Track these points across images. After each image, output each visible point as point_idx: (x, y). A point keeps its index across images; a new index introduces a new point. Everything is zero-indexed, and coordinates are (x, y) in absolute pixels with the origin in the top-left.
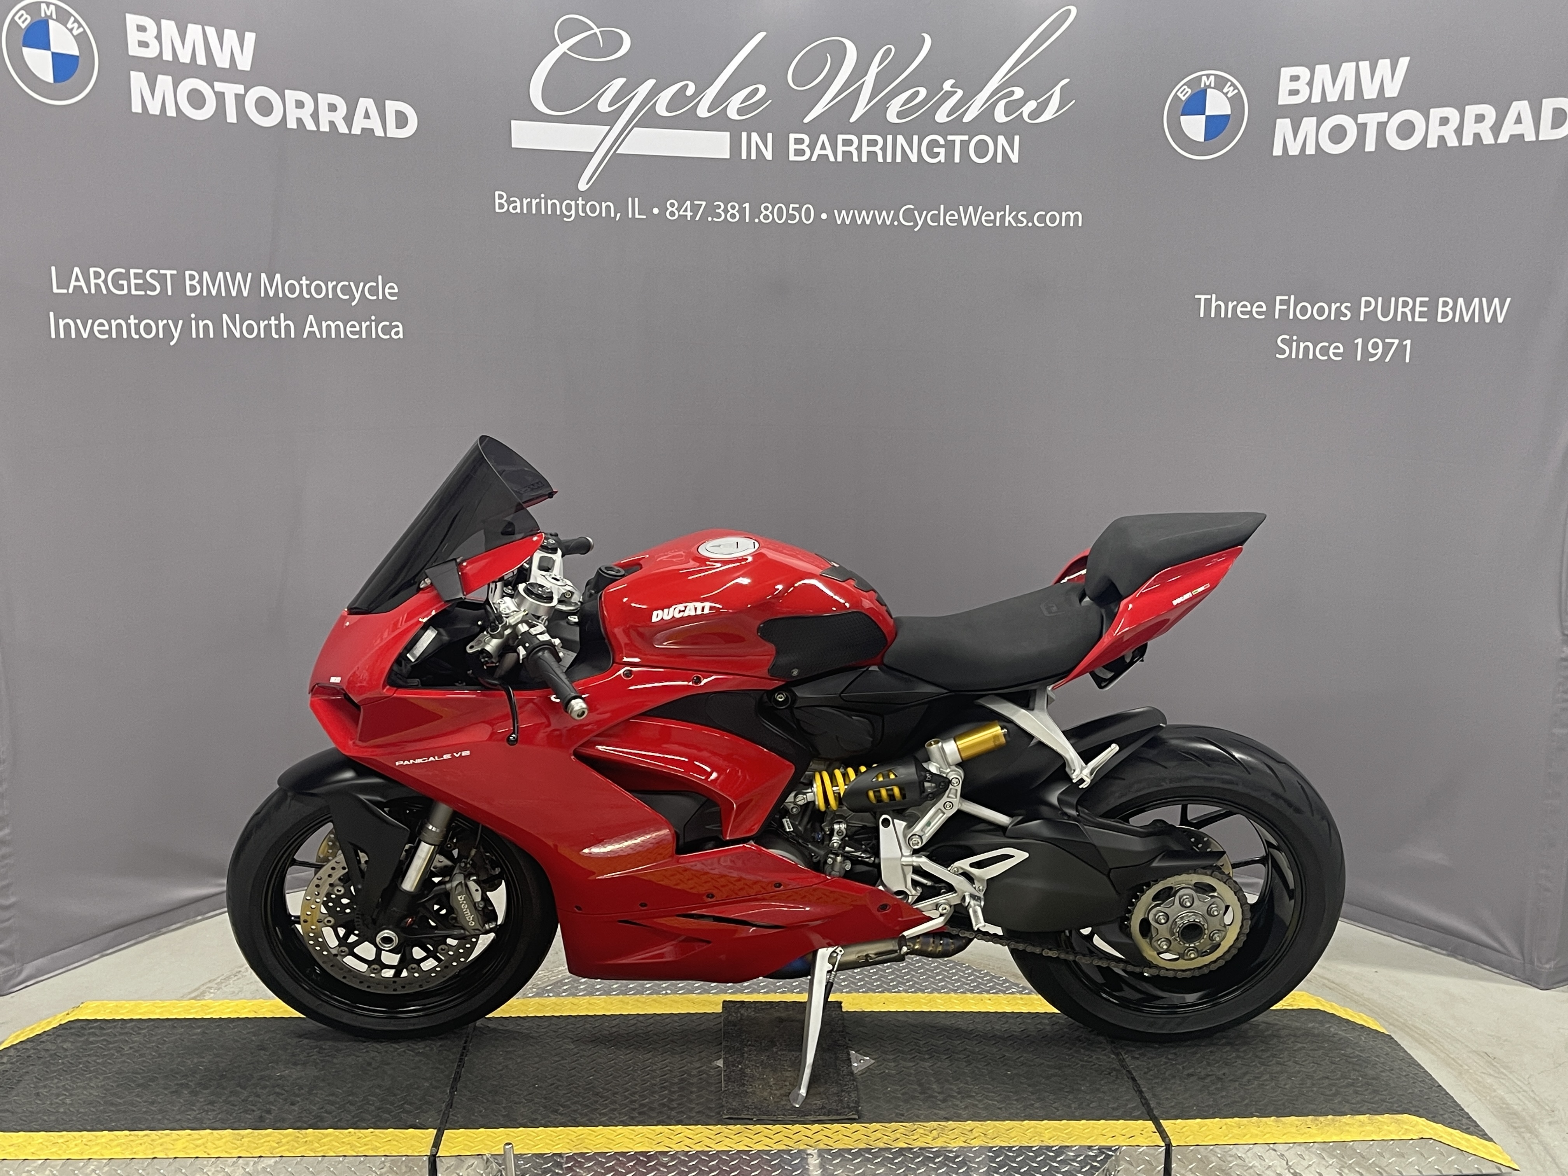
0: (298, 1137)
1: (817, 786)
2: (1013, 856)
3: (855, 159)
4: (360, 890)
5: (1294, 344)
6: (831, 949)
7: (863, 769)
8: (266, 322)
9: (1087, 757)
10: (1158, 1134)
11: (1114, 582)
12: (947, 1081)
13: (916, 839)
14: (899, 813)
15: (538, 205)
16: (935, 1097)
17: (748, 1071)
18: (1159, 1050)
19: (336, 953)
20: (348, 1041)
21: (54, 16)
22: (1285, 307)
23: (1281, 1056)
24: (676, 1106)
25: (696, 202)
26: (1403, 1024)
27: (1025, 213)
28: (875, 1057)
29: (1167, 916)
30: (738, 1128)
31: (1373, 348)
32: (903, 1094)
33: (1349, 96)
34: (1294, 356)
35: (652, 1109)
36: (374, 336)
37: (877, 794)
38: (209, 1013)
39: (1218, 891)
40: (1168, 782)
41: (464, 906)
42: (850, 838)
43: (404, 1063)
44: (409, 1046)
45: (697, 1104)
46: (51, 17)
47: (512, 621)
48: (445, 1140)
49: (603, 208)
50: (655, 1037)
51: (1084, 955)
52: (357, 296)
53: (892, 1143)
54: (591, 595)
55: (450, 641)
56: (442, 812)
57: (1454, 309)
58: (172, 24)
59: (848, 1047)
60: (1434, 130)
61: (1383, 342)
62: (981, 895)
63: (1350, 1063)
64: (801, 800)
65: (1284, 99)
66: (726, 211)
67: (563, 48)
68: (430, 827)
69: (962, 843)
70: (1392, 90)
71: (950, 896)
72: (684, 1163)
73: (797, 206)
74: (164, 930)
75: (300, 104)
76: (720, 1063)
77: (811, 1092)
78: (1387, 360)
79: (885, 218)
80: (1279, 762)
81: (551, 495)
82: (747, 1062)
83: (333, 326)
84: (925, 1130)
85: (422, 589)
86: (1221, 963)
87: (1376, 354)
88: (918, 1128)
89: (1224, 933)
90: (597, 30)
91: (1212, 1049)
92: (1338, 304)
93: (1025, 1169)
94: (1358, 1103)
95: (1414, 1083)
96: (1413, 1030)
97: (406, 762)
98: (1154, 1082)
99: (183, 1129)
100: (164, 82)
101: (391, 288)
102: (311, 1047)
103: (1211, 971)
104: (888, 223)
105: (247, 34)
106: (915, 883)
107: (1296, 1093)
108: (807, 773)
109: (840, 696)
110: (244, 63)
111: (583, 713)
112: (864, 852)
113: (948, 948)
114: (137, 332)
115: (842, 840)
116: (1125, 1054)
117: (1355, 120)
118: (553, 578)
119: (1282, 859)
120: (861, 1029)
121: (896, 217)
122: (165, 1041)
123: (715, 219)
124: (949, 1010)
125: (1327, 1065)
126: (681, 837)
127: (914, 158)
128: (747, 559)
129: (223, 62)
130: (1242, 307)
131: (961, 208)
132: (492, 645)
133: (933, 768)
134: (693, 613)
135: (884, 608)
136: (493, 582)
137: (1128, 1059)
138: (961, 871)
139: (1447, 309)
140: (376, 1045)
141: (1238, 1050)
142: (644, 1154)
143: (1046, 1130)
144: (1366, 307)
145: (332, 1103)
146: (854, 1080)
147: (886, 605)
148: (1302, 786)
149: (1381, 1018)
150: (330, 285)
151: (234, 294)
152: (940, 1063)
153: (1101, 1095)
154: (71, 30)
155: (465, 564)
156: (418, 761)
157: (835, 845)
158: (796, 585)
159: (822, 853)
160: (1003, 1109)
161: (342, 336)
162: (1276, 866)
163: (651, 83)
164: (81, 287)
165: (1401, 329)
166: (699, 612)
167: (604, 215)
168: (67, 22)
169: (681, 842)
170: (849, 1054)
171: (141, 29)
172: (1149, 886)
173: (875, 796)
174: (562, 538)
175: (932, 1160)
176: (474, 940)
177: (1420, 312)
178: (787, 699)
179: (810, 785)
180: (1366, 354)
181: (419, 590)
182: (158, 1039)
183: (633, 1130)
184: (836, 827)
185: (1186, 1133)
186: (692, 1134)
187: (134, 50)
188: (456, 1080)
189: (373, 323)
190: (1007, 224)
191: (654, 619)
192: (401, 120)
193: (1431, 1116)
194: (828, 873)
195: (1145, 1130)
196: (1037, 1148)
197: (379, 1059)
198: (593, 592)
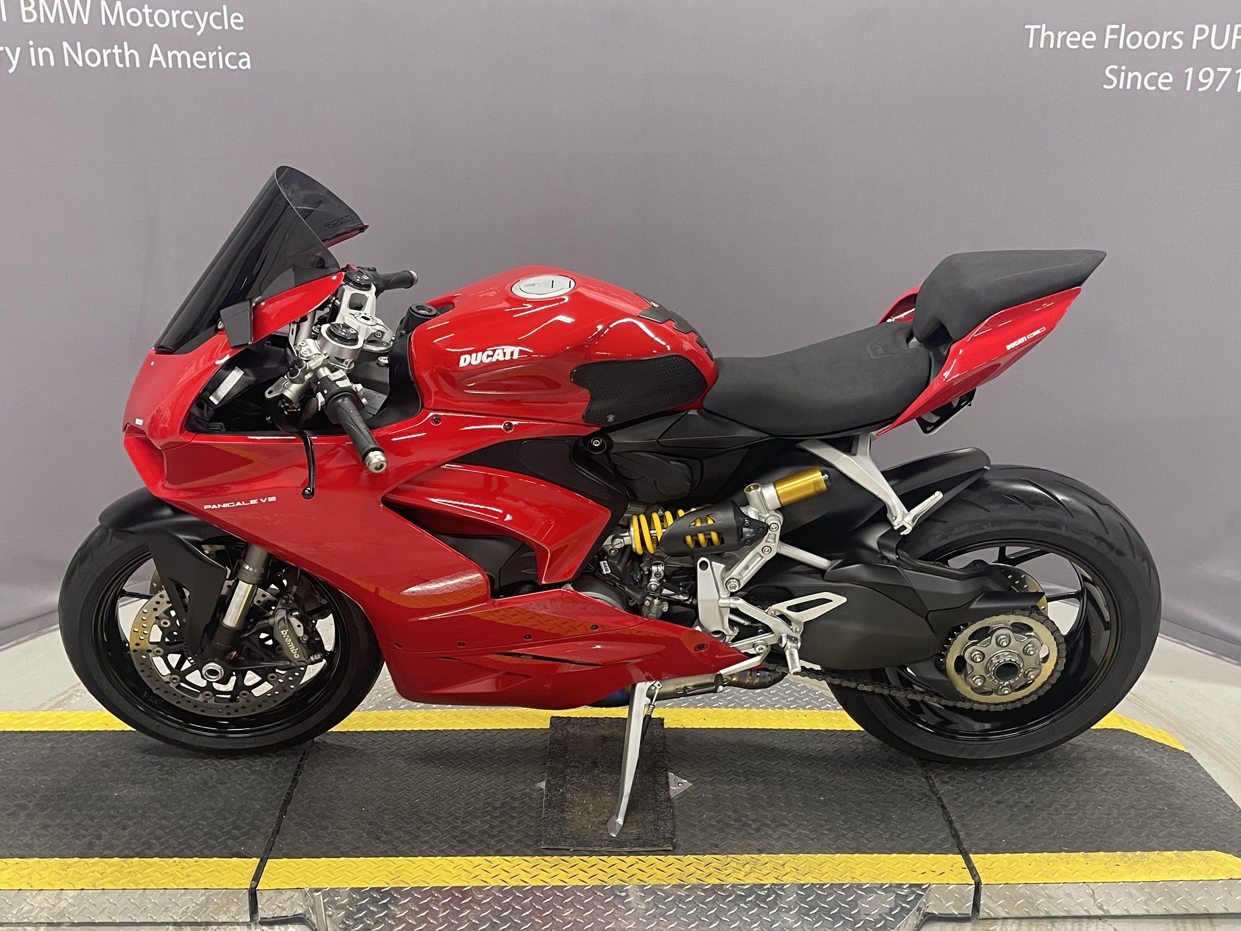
0: (123, 867)
1: (634, 529)
2: (831, 601)
4: (185, 624)
5: (1123, 74)
6: (649, 684)
7: (681, 513)
8: (109, 51)
9: (910, 501)
10: (967, 870)
11: (943, 322)
12: (762, 807)
13: (733, 583)
14: (718, 557)
16: (749, 826)
17: (568, 796)
18: (968, 774)
19: (168, 680)
20: (188, 758)
22: (1115, 37)
23: (1088, 781)
24: (496, 833)
26: (1200, 738)
28: (692, 779)
29: (983, 655)
30: (555, 860)
31: (1204, 78)
32: (718, 822)
34: (1121, 87)
35: (472, 837)
36: (221, 66)
37: (695, 538)
38: (62, 726)
39: (1034, 630)
40: (990, 525)
41: (288, 640)
42: (668, 580)
43: (238, 782)
44: (247, 763)
45: (517, 832)
47: (312, 365)
48: (266, 871)
50: (483, 755)
51: (899, 690)
52: (203, 26)
53: (705, 879)
54: (402, 335)
55: (257, 381)
56: (257, 554)
59: (667, 769)
61: (1215, 71)
62: (798, 636)
63: (1155, 790)
64: (618, 544)
68: (247, 567)
69: (779, 584)
71: (767, 636)
72: (497, 900)
74: (44, 631)
76: (543, 785)
77: (629, 819)
78: (1218, 90)
80: (1102, 504)
81: (362, 229)
82: (569, 785)
83: (179, 56)
84: (737, 864)
85: (220, 330)
86: (1034, 697)
87: (1207, 84)
88: (731, 861)
89: (1038, 671)
91: (1019, 772)
92: (1170, 33)
93: (836, 911)
94: (1165, 836)
95: (1217, 810)
96: (1210, 746)
97: (214, 506)
98: (964, 809)
99: (12, 856)
101: (237, 18)
102: (153, 763)
103: (1023, 705)
106: (732, 623)
107: (1103, 824)
108: (625, 515)
109: (658, 441)
111: (382, 466)
112: (683, 593)
113: (765, 680)
115: (659, 581)
116: (936, 778)
118: (363, 317)
119: (1098, 594)
120: (681, 747)
122: (14, 755)
124: (766, 728)
125: (1133, 792)
126: (497, 581)
128: (564, 299)
130: (1072, 37)
132: (291, 390)
133: (751, 513)
134: (501, 358)
135: (705, 350)
136: (294, 323)
137: (937, 782)
138: (778, 614)
140: (216, 762)
141: (1044, 775)
142: (459, 889)
143: (857, 865)
144: (1199, 35)
145: (162, 827)
146: (671, 807)
147: (706, 347)
148: (1124, 529)
149: (1178, 731)
150: (174, 14)
151: (73, 21)
152: (755, 787)
153: (912, 824)
155: (263, 304)
156: (225, 505)
157: (653, 586)
158: (611, 326)
159: (639, 596)
160: (816, 840)
161: (189, 66)
162: (1092, 599)
166: (508, 358)
169: (497, 586)
170: (667, 778)
172: (966, 626)
173: (692, 540)
174: (380, 272)
175: (742, 898)
176: (302, 669)
178: (602, 444)
179: (627, 528)
180: (1197, 83)
181: (217, 331)
182: (7, 754)
183: (452, 862)
184: (654, 568)
185: (995, 869)
186: (509, 866)
188: (286, 802)
189: (220, 54)
191: (462, 364)
193: (1237, 850)
194: (645, 615)
195: (955, 866)
196: (848, 885)
197: (215, 777)
198: (404, 332)
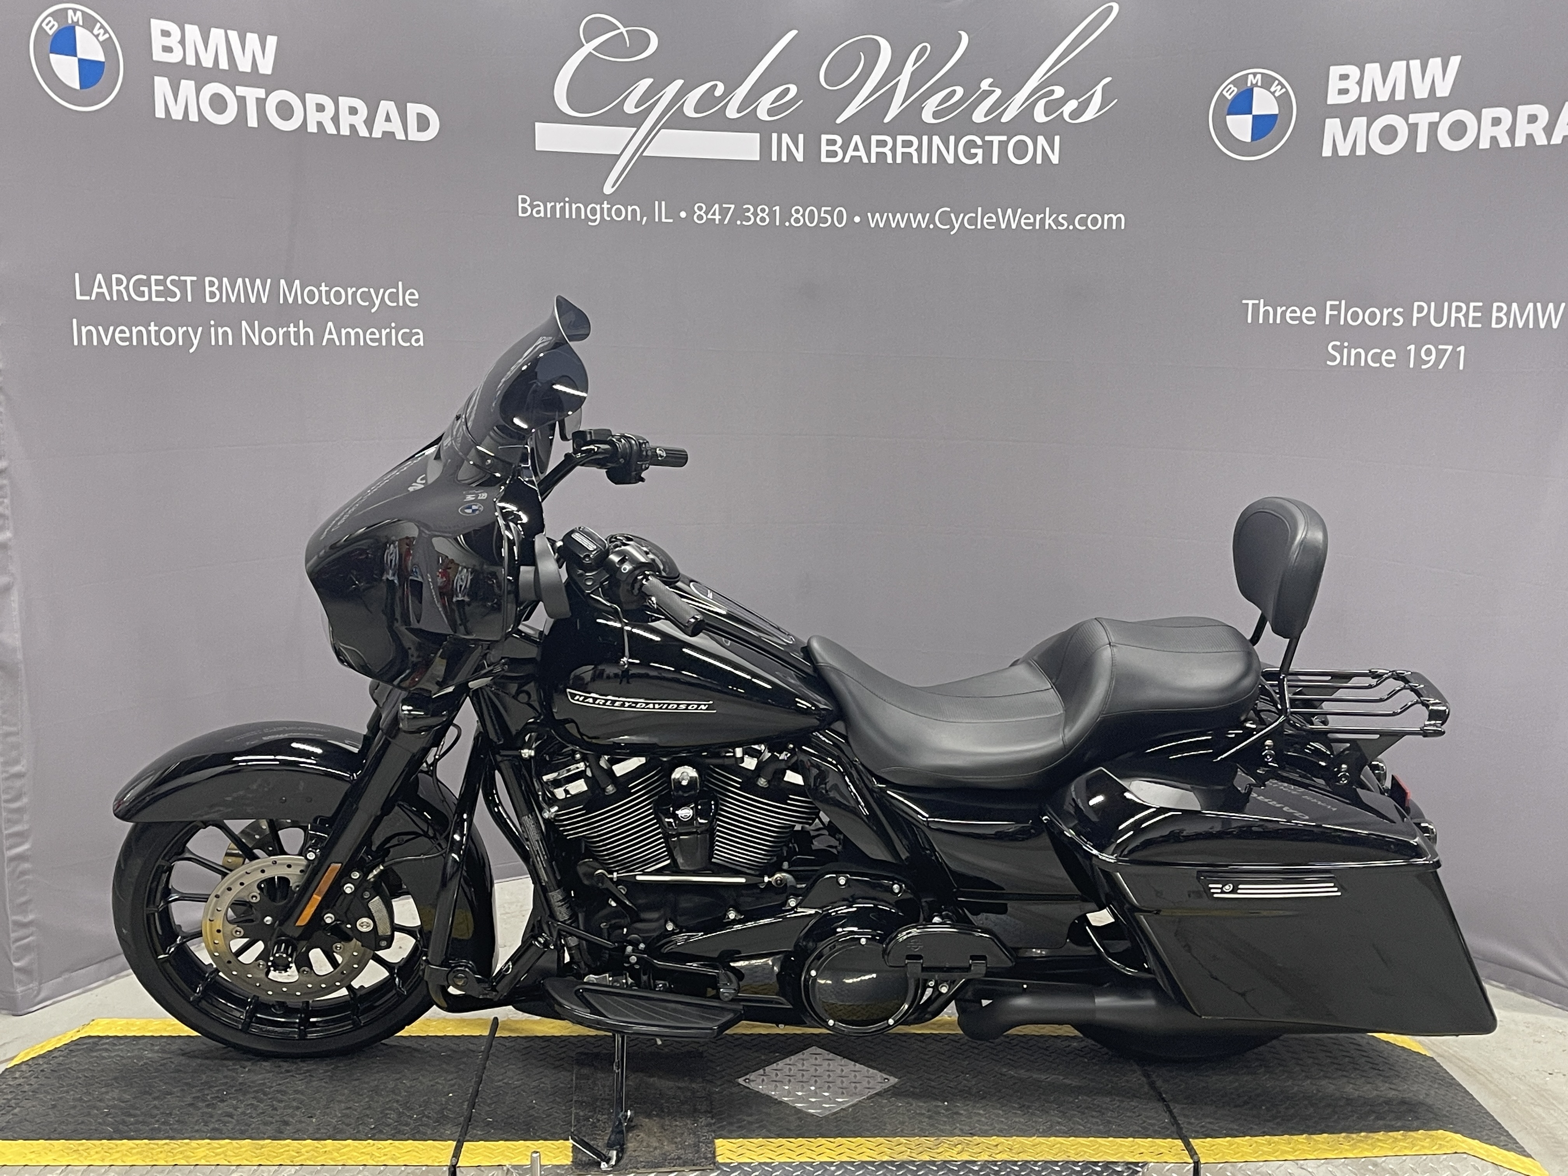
0: (317, 1147)
3: (890, 160)
5: (1346, 350)
8: (285, 329)
10: (1186, 1152)
15: (563, 209)
21: (81, 23)
22: (1336, 313)
25: (724, 206)
27: (1065, 215)
28: (900, 1076)
31: (1426, 356)
33: (1400, 96)
34: (1345, 363)
36: (394, 344)
46: (77, 23)
48: (464, 1151)
49: (628, 212)
52: (377, 303)
57: (1508, 314)
58: (195, 28)
60: (1488, 131)
61: (1436, 348)
65: (1333, 98)
66: (755, 214)
67: (588, 48)
70: (1443, 90)
73: (829, 209)
75: (320, 108)
78: (1441, 367)
79: (920, 220)
83: (352, 333)
87: (1429, 361)
90: (623, 30)
92: (1390, 310)
99: (202, 1138)
100: (187, 86)
101: (412, 294)
104: (923, 226)
105: (269, 37)
110: (266, 67)
114: (158, 339)
116: (1156, 1076)
117: (1407, 120)
121: (932, 220)
123: (744, 223)
127: (950, 159)
129: (244, 66)
130: (1291, 312)
131: (999, 210)
139: (1501, 315)
143: (1073, 1146)
144: (1418, 312)
150: (350, 291)
151: (253, 300)
154: (97, 36)
161: (362, 343)
163: (679, 83)
164: (103, 293)
165: (1453, 335)
167: (629, 219)
168: (93, 29)
171: (166, 34)
177: (1474, 317)
180: (1419, 361)
185: (1215, 1151)
187: (158, 55)
189: (393, 331)
190: (1047, 227)
192: (423, 123)
195: (1173, 1148)
196: (1063, 1162)
